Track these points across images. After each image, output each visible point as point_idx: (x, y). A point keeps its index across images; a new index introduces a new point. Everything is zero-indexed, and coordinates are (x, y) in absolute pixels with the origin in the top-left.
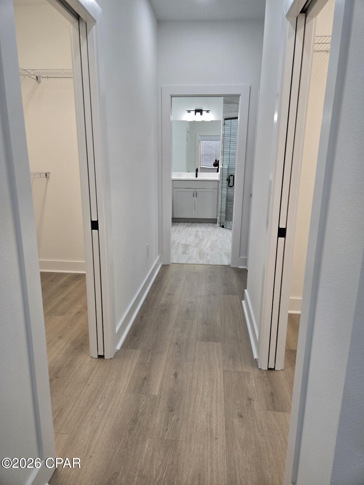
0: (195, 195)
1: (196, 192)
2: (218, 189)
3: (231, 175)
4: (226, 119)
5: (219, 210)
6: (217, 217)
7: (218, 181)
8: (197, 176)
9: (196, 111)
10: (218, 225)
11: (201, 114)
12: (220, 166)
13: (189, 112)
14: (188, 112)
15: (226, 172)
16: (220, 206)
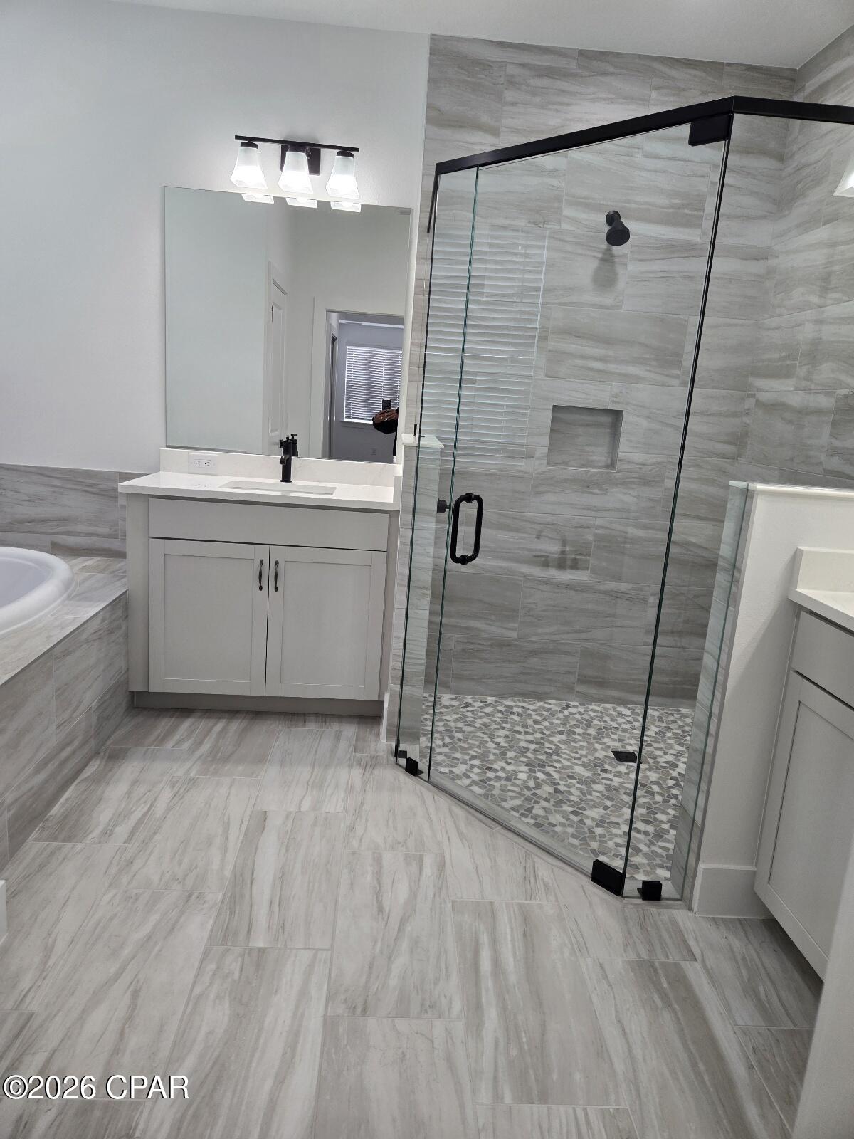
0: (269, 578)
1: (273, 564)
2: (390, 552)
3: (469, 498)
4: (443, 168)
5: (395, 664)
6: (381, 694)
7: (392, 514)
8: (286, 477)
9: (289, 146)
10: (382, 742)
11: (314, 167)
12: (405, 437)
13: (249, 142)
14: (242, 144)
15: (431, 472)
16: (396, 645)
